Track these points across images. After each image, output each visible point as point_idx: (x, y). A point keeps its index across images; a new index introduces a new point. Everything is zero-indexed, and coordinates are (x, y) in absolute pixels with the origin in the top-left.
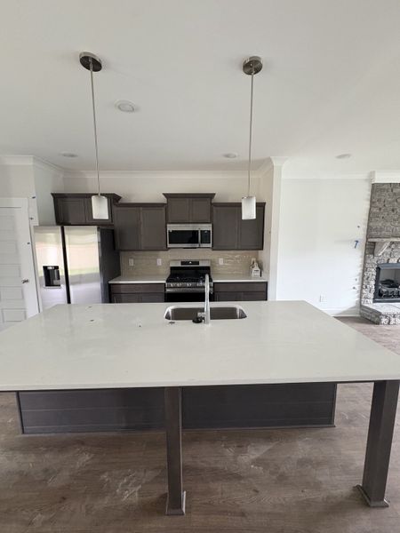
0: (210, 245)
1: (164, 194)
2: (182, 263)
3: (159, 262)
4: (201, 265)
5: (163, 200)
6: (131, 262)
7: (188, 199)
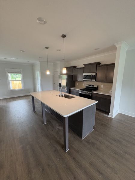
0: (95, 80)
1: (84, 65)
2: (89, 86)
3: (84, 84)
4: (94, 87)
5: (84, 66)
6: (78, 84)
7: (90, 65)
